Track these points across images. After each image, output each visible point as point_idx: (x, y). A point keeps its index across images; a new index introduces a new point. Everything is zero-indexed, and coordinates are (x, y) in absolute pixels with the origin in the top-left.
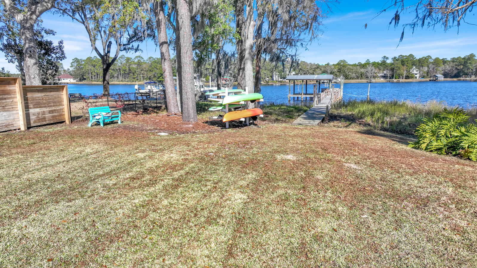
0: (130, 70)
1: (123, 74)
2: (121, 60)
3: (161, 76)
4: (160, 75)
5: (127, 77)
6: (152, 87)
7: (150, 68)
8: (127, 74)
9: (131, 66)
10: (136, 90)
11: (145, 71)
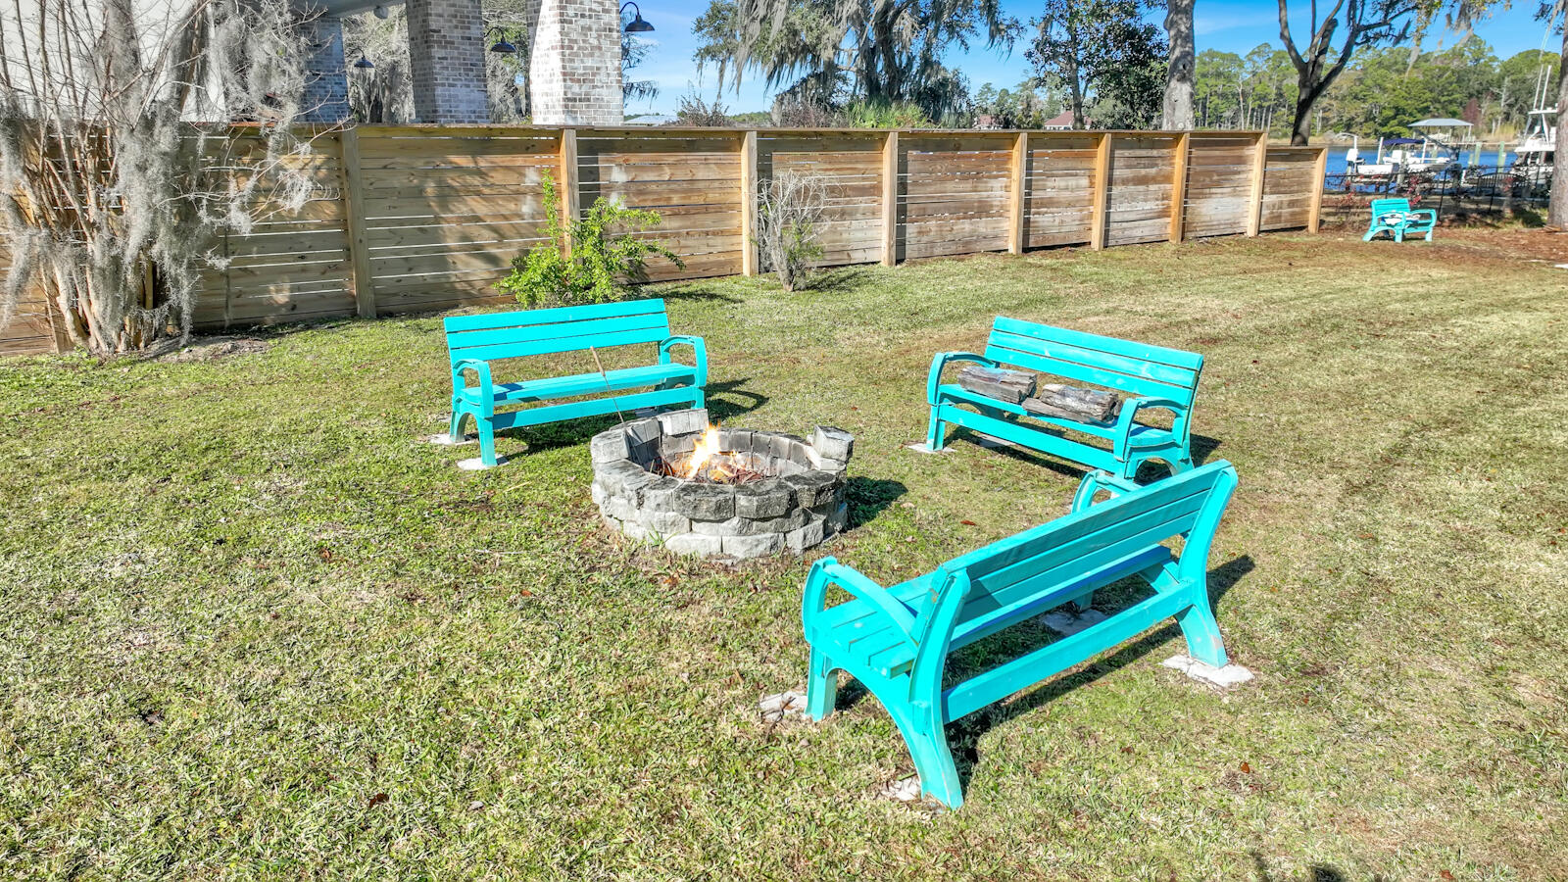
0: (1280, 95)
1: (1253, 109)
2: (1254, 62)
3: (1394, 117)
4: (1391, 113)
5: (1266, 121)
6: (1408, 154)
7: (1357, 89)
8: (1268, 110)
9: (1285, 82)
10: (1350, 164)
11: (1336, 98)
